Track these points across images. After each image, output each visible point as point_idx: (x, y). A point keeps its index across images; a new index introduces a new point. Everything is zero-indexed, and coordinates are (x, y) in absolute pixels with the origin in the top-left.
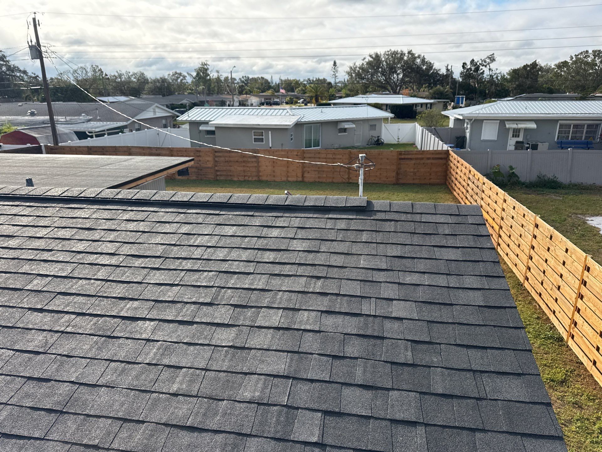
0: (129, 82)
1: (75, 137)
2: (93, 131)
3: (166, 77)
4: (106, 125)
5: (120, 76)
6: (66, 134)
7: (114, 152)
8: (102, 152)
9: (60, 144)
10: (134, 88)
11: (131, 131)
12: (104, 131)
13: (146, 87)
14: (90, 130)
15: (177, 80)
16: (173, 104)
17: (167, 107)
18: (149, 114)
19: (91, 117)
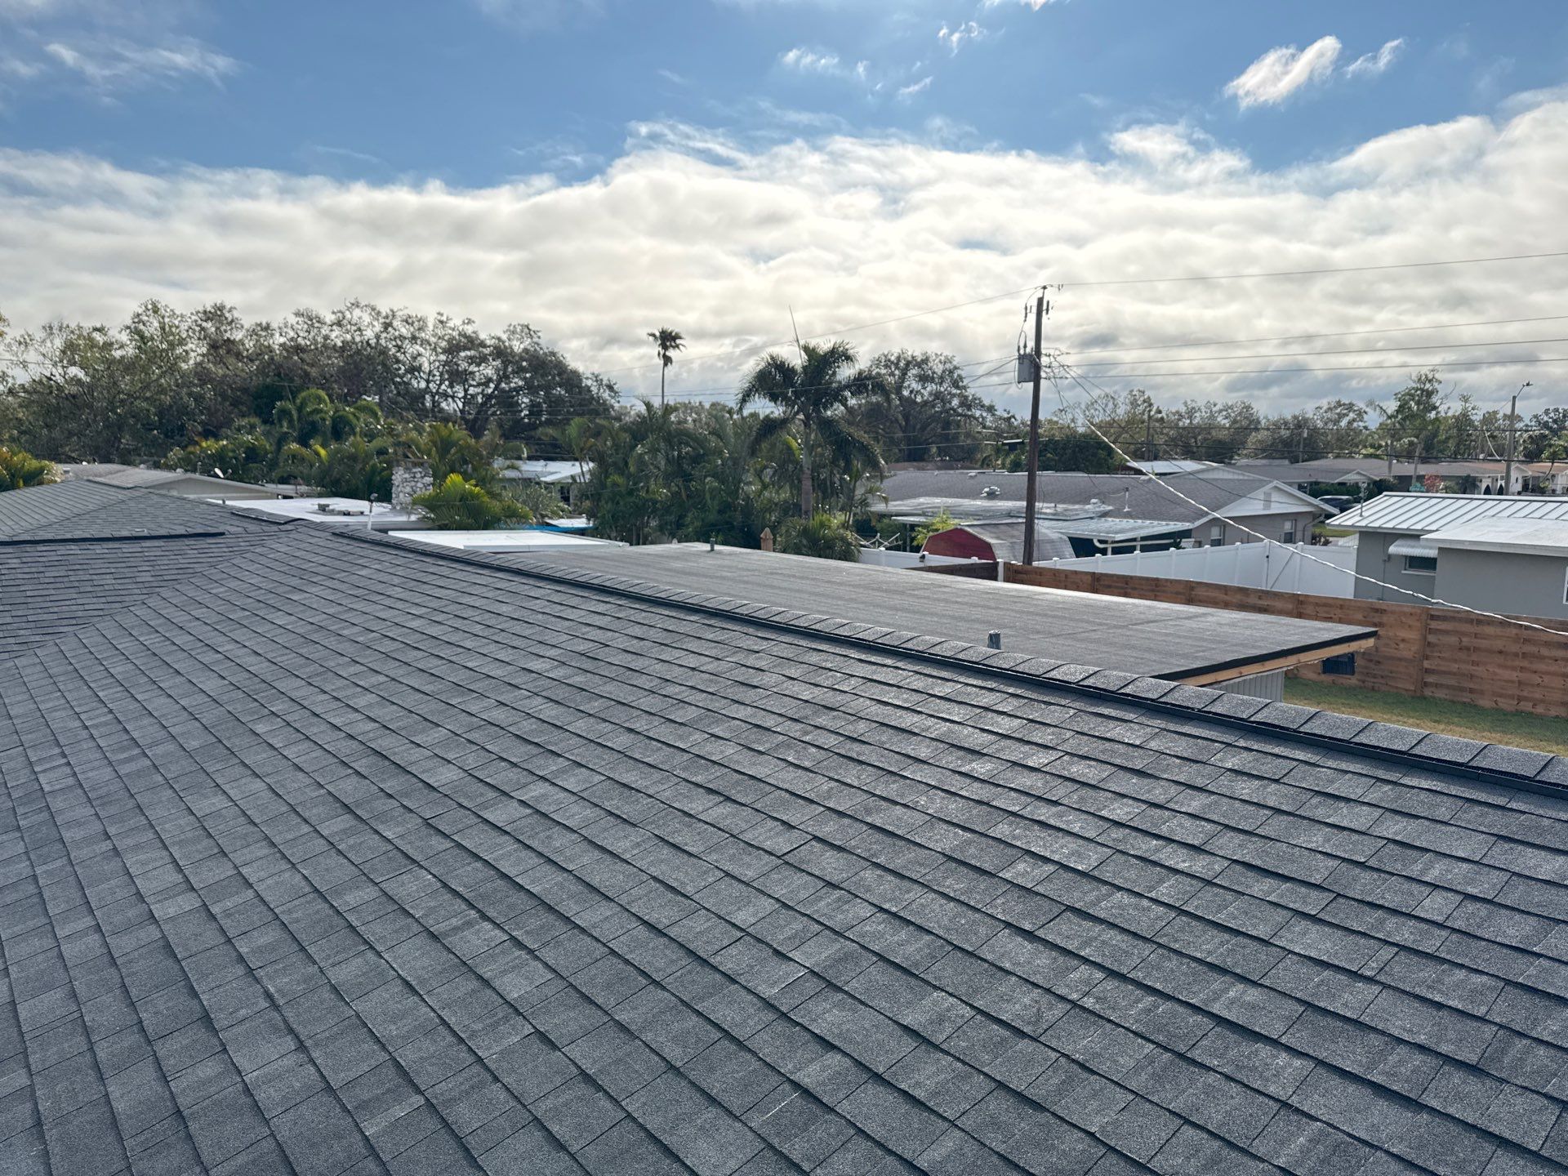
0: (1208, 428)
1: (1069, 549)
2: (1110, 540)
3: (1310, 415)
4: (1141, 528)
5: (1191, 413)
6: (1052, 541)
7: (1153, 591)
8: (1122, 588)
9: (1035, 564)
10: (1220, 442)
11: (1200, 544)
12: (1134, 540)
13: (1254, 438)
14: (1103, 536)
15: (1336, 422)
16: (1317, 483)
17: (1301, 488)
18: (1253, 507)
19: (1111, 508)
